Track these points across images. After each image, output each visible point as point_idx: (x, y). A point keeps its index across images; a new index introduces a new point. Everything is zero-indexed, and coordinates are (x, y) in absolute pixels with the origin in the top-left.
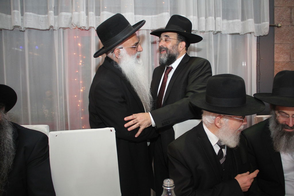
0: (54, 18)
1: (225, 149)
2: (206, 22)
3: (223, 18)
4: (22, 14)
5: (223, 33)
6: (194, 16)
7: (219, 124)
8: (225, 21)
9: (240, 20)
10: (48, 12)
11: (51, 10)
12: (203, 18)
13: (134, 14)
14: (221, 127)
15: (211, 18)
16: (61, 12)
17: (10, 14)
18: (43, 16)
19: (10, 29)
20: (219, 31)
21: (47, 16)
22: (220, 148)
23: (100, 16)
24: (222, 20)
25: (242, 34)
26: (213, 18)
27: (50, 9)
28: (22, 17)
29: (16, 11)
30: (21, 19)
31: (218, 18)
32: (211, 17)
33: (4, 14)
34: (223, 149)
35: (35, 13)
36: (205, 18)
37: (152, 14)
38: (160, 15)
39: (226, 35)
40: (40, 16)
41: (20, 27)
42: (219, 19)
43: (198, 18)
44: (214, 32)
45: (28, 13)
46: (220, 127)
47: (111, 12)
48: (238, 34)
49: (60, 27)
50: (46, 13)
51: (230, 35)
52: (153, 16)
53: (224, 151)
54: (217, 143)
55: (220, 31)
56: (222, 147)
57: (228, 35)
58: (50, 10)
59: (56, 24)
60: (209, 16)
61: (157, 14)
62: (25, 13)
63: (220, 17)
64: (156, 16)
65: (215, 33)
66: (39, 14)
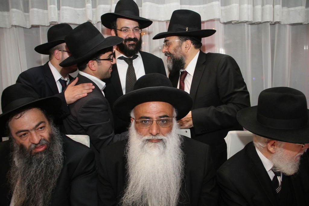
0: (92, 11)
1: (280, 176)
2: (263, 10)
3: (283, 6)
4: (59, 9)
5: (282, 23)
6: (248, 4)
7: (273, 149)
8: (286, 9)
9: (304, 7)
10: (86, 5)
11: (89, 3)
12: (259, 7)
13: (179, 4)
14: (275, 153)
15: (269, 7)
16: (99, 4)
17: (47, 9)
18: (81, 9)
19: (47, 25)
20: (277, 22)
21: (84, 9)
22: (274, 175)
23: (142, 7)
24: (282, 8)
25: (305, 23)
26: (272, 6)
27: (87, 1)
28: (59, 11)
29: (52, 6)
30: (58, 14)
31: (277, 5)
32: (268, 5)
33: (41, 10)
34: (278, 177)
35: (72, 7)
36: (262, 6)
37: (200, 4)
38: (209, 4)
39: (285, 25)
40: (77, 9)
41: (57, 22)
42: (278, 7)
43: (254, 6)
44: (271, 23)
45: (65, 7)
46: (273, 152)
47: (154, 3)
48: (301, 24)
49: (98, 21)
50: (83, 6)
51: (290, 26)
52: (202, 6)
53: (280, 179)
54: (272, 169)
55: (279, 21)
56: (277, 174)
57: (288, 25)
58: (87, 3)
59: (94, 17)
60: (267, 4)
61: (206, 3)
62: (62, 7)
63: (280, 4)
64: (205, 5)
65: (273, 23)
66: (76, 7)
